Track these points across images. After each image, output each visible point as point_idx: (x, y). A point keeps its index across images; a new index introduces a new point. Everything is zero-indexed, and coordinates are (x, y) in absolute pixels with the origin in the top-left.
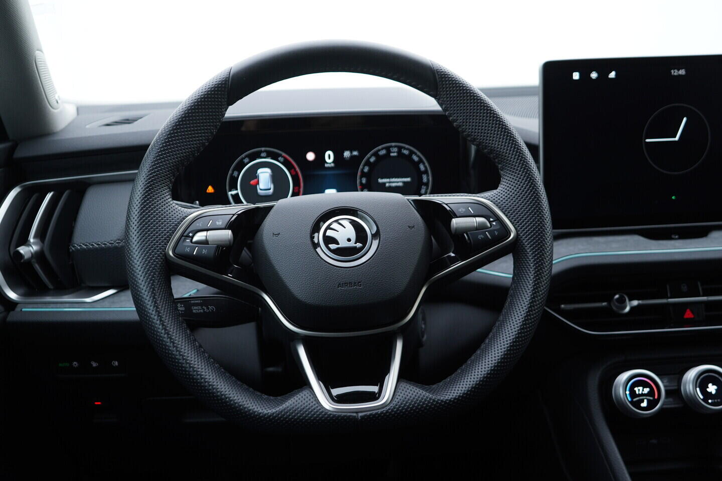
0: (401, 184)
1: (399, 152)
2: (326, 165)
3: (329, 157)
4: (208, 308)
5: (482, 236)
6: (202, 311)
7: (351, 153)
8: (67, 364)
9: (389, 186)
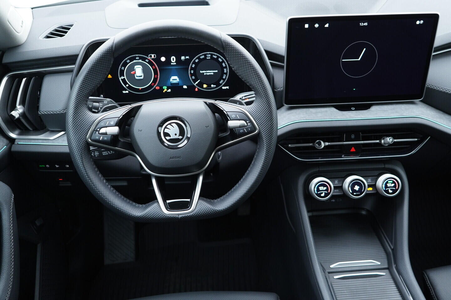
0: (212, 74)
1: (211, 57)
2: (172, 64)
3: (173, 59)
4: (110, 152)
5: (242, 131)
6: (107, 154)
7: (185, 57)
8: (44, 166)
9: (206, 75)
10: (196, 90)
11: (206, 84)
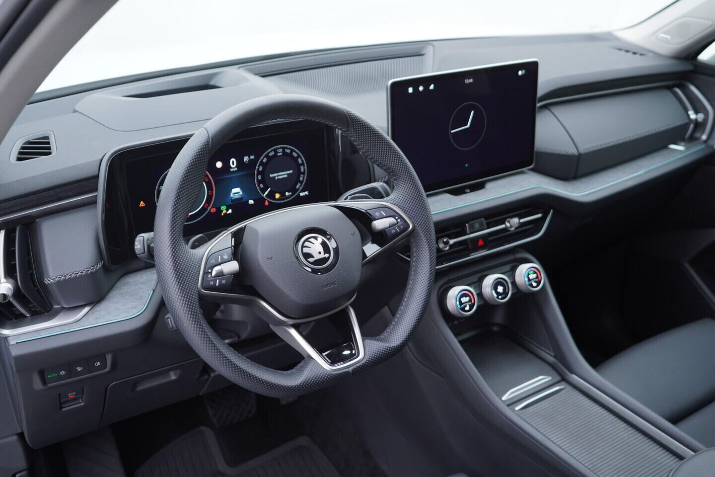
0: (286, 176)
1: (284, 152)
2: (231, 170)
3: (233, 163)
5: (394, 231)
7: (249, 158)
8: (56, 375)
9: (278, 179)
10: (267, 203)
11: (278, 193)
